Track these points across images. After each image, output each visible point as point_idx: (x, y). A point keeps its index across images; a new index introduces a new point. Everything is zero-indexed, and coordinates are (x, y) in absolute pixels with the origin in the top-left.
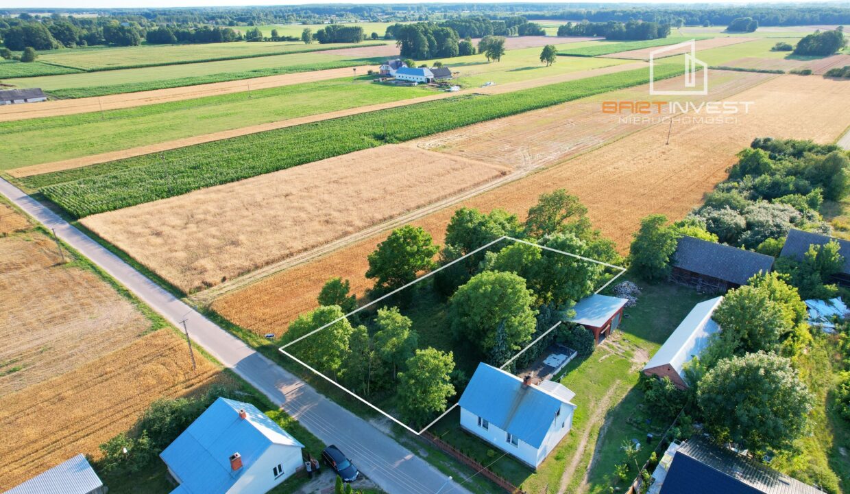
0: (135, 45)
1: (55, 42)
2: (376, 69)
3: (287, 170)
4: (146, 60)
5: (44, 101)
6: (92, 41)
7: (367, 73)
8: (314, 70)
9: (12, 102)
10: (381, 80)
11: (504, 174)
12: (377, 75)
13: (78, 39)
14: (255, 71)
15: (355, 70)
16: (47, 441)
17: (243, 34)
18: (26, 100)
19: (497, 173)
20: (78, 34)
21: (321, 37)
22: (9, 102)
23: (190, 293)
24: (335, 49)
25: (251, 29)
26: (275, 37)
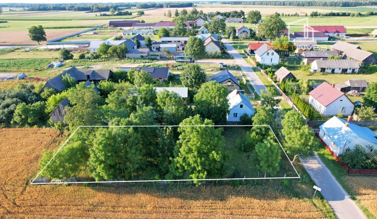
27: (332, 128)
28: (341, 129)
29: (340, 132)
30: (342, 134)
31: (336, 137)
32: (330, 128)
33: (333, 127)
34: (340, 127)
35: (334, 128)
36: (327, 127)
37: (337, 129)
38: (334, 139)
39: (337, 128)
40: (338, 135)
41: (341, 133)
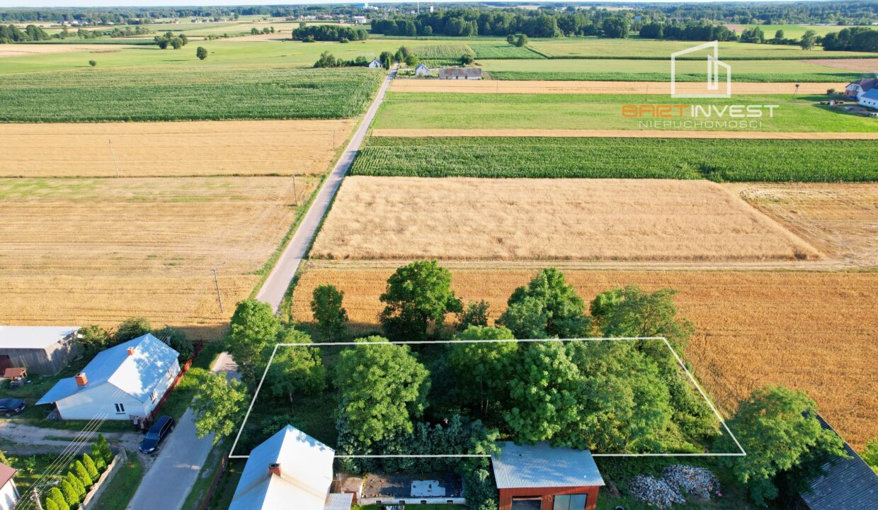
0: (622, 37)
1: (557, 30)
2: (840, 88)
3: (555, 180)
4: (608, 53)
5: (479, 79)
6: (589, 32)
7: (826, 93)
8: (762, 81)
9: (457, 78)
10: (832, 103)
11: (800, 257)
12: (840, 97)
13: (577, 29)
14: (692, 75)
15: (797, 86)
16: (109, 313)
17: (739, 34)
18: (466, 78)
19: (789, 252)
20: (579, 25)
21: (829, 43)
22: (454, 78)
23: (312, 258)
24: (833, 58)
25: (748, 27)
26: (779, 40)
27: (142, 376)
28: (139, 361)
29: (146, 360)
30: (151, 356)
31: (159, 364)
32: (142, 380)
33: (139, 374)
34: (135, 364)
35: (140, 372)
36: (142, 386)
37: (141, 368)
38: (166, 365)
39: (138, 368)
40: (155, 360)
41: (148, 358)
